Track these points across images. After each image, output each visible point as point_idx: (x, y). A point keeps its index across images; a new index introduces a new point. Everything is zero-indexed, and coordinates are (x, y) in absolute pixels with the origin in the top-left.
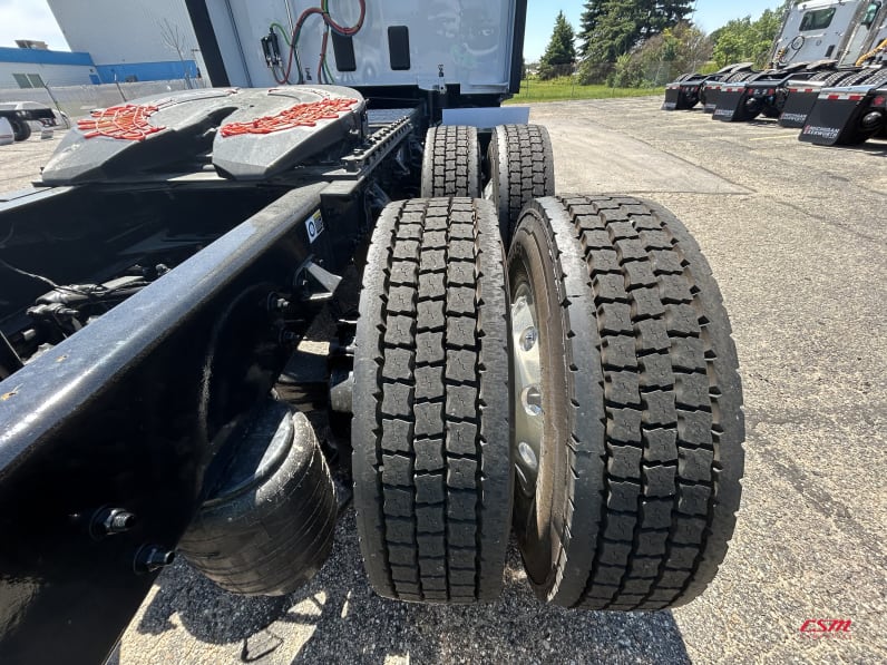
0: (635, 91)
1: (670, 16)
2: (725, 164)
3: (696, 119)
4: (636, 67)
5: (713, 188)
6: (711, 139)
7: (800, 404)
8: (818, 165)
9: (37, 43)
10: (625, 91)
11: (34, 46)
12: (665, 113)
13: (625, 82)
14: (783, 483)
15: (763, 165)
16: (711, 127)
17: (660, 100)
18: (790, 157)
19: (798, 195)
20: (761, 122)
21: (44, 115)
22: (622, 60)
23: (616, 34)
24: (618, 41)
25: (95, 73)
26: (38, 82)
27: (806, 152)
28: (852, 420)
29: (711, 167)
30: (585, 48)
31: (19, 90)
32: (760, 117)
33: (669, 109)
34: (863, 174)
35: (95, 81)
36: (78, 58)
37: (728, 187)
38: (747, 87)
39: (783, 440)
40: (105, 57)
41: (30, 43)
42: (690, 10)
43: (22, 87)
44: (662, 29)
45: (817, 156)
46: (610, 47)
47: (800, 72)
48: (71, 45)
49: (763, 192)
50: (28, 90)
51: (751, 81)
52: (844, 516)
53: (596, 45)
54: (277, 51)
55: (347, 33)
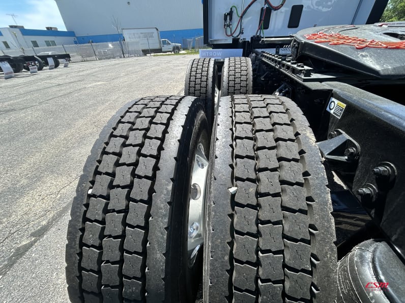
9: (54, 28)
11: (53, 29)
21: (67, 57)
25: (76, 40)
26: (54, 43)
31: (46, 47)
35: (76, 43)
36: (70, 34)
40: (80, 33)
41: (51, 28)
43: (48, 46)
50: (50, 47)
54: (231, 19)
55: (277, 9)
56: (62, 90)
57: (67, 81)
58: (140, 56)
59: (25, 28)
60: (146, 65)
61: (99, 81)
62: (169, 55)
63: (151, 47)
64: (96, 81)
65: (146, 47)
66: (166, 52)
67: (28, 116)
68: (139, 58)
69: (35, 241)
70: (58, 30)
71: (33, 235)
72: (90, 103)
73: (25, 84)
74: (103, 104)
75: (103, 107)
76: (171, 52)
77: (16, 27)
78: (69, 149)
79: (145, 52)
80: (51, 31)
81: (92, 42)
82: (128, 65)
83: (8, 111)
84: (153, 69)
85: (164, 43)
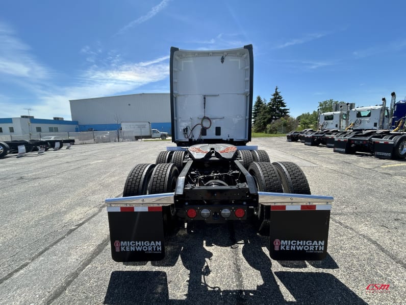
0: (275, 135)
1: (282, 114)
2: (312, 159)
3: (299, 145)
4: (274, 128)
5: (309, 166)
6: (306, 151)
7: (340, 212)
8: (341, 159)
10: (272, 135)
11: (60, 119)
12: (288, 143)
13: (271, 132)
14: (338, 224)
15: (324, 159)
16: (305, 147)
17: (285, 139)
18: (332, 157)
19: (335, 167)
20: (321, 146)
22: (268, 126)
23: (264, 119)
24: (266, 120)
25: (78, 128)
26: (56, 130)
27: (338, 156)
28: (352, 214)
29: (308, 160)
30: (254, 121)
32: (320, 144)
33: (289, 141)
34: (355, 162)
36: (74, 123)
37: (314, 165)
38: (313, 136)
39: (337, 218)
40: (82, 122)
41: (58, 118)
42: (288, 112)
44: (280, 117)
45: (341, 156)
46: (264, 122)
47: (328, 132)
48: (72, 119)
49: (325, 166)
51: (313, 134)
52: (351, 229)
53: (259, 121)
54: (187, 131)
55: (208, 128)
56: (72, 166)
57: (74, 159)
58: (133, 141)
59: (35, 118)
60: (137, 148)
61: (100, 160)
62: (157, 140)
63: (143, 135)
64: (98, 160)
65: (139, 135)
66: (155, 138)
67: (53, 181)
68: (132, 142)
69: (77, 228)
70: (64, 120)
71: (76, 226)
72: (96, 173)
73: (38, 161)
74: (105, 174)
75: (105, 176)
76: (159, 138)
77: (27, 117)
78: (86, 196)
79: (137, 138)
80: (57, 120)
81: (94, 131)
82: (122, 148)
83: (35, 179)
84: (143, 151)
85: (154, 132)
